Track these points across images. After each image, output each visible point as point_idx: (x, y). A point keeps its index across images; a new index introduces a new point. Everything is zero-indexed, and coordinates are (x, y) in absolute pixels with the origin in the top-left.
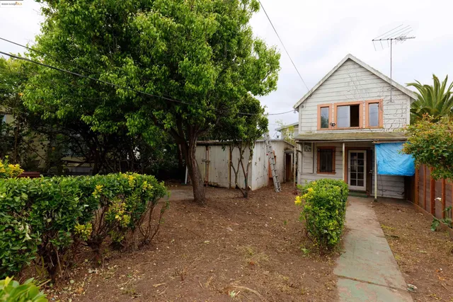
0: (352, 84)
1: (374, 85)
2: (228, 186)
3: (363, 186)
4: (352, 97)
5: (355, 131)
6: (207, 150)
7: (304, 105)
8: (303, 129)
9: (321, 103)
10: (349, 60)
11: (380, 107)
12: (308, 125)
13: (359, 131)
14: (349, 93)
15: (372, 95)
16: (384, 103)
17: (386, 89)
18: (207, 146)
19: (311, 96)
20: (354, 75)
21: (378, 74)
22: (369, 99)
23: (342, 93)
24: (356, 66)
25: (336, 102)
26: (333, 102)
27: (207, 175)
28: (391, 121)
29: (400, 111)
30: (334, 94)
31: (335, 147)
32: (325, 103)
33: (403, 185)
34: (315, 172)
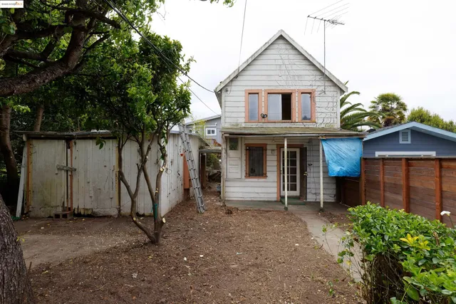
0: (283, 67)
1: (307, 72)
2: (114, 212)
3: (296, 190)
4: (283, 83)
5: (287, 125)
6: (68, 147)
7: (229, 88)
8: (228, 120)
9: (250, 88)
10: (281, 37)
11: (312, 98)
12: (233, 115)
13: (293, 126)
14: (280, 78)
15: (304, 83)
16: (317, 94)
17: (318, 78)
18: (69, 140)
19: (236, 77)
20: (286, 57)
21: (311, 59)
22: (302, 88)
23: (273, 78)
24: (288, 47)
25: (267, 88)
26: (263, 88)
27: (69, 195)
28: (323, 115)
29: (331, 104)
30: (264, 78)
31: (266, 144)
32: (253, 88)
33: (334, 186)
34: (243, 177)
